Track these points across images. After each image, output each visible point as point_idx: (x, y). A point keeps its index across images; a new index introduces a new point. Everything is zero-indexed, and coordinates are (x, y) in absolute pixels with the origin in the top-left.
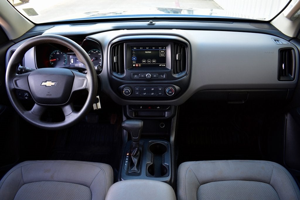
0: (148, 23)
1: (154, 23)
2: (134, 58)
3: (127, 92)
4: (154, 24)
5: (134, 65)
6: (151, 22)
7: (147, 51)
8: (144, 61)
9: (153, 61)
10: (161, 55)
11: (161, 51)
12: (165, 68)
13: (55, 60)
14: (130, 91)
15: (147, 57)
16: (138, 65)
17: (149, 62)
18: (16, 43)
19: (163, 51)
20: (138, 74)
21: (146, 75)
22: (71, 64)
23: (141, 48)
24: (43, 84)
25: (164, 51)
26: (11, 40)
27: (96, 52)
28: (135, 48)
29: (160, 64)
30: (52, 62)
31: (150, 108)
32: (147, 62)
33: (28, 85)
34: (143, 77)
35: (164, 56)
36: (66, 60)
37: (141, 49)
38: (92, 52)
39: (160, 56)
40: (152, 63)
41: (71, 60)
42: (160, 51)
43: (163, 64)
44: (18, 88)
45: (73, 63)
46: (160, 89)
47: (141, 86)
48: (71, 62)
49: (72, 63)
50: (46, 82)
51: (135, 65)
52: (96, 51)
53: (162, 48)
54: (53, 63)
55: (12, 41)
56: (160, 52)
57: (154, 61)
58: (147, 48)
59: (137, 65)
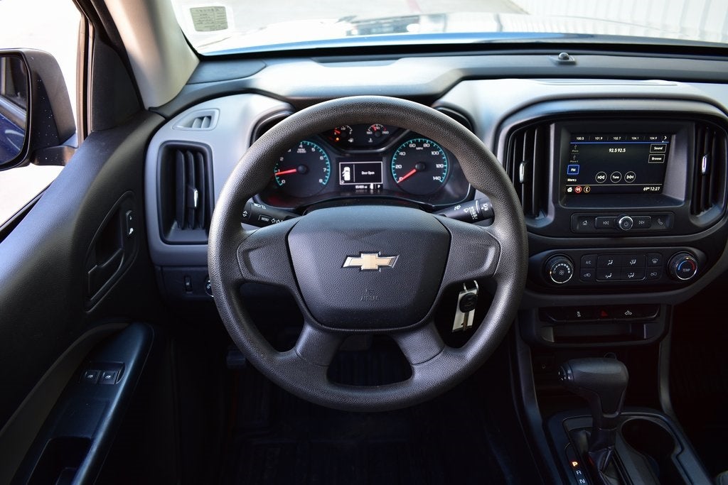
0: (556, 58)
1: (572, 58)
2: (574, 168)
3: (562, 273)
4: (573, 63)
5: (570, 190)
6: (566, 58)
7: (614, 146)
8: (600, 177)
9: (628, 177)
10: (653, 159)
11: (656, 148)
12: (660, 197)
13: (294, 170)
14: (571, 270)
15: (613, 165)
16: (583, 187)
17: (617, 180)
18: (167, 119)
19: (660, 146)
20: (591, 218)
21: (620, 222)
22: (342, 183)
23: (597, 138)
24: (350, 262)
25: (664, 146)
26: (150, 108)
27: (425, 145)
28: (580, 138)
29: (646, 186)
30: (281, 177)
31: (603, 314)
32: (608, 181)
33: (288, 265)
34: (606, 227)
35: (662, 161)
36: (327, 172)
37: (598, 141)
38: (412, 146)
39: (651, 160)
40: (623, 181)
41: (342, 170)
42: (653, 146)
43: (655, 186)
44: (255, 278)
45: (351, 181)
46: (655, 262)
47: (599, 253)
48: (343, 178)
49: (346, 182)
50: (359, 256)
51: (574, 188)
52: (425, 142)
53: (659, 140)
54: (283, 182)
55: (154, 111)
56: (653, 150)
57: (631, 177)
58: (616, 138)
59: (578, 189)
